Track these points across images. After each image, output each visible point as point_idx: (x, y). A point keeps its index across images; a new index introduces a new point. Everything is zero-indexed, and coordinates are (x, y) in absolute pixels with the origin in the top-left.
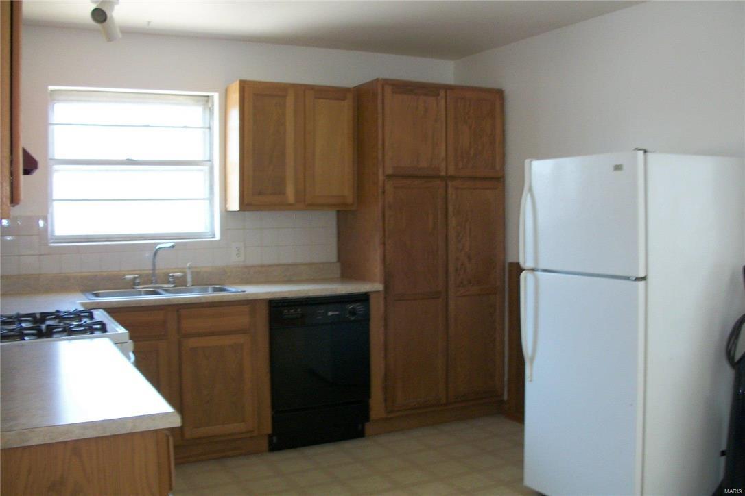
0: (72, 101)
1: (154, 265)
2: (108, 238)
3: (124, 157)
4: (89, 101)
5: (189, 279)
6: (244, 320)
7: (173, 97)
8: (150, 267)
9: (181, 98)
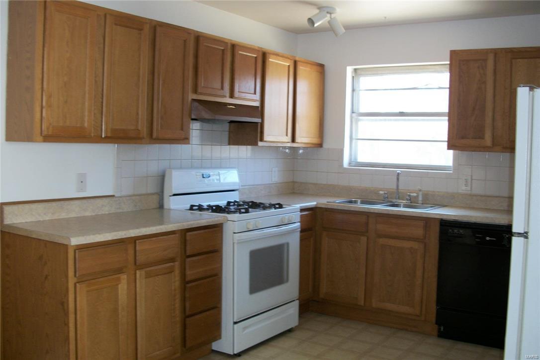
0: (367, 75)
1: (398, 186)
2: (384, 166)
3: (397, 111)
4: (377, 74)
5: (420, 199)
6: (419, 232)
7: (432, 67)
8: (395, 187)
9: (437, 67)
